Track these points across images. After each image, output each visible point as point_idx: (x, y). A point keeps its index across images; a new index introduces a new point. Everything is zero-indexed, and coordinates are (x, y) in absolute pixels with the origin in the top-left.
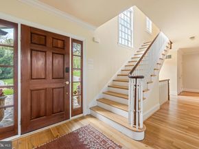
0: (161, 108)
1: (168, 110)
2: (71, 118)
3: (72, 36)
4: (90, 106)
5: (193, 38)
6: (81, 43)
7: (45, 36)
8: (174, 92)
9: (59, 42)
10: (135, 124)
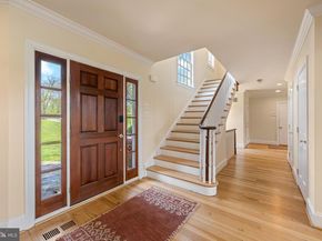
0: (228, 164)
1: (235, 165)
2: (126, 183)
3: (126, 74)
4: (147, 166)
5: (259, 81)
6: (135, 82)
7: (97, 76)
8: (240, 144)
9: (112, 82)
10: (207, 179)
